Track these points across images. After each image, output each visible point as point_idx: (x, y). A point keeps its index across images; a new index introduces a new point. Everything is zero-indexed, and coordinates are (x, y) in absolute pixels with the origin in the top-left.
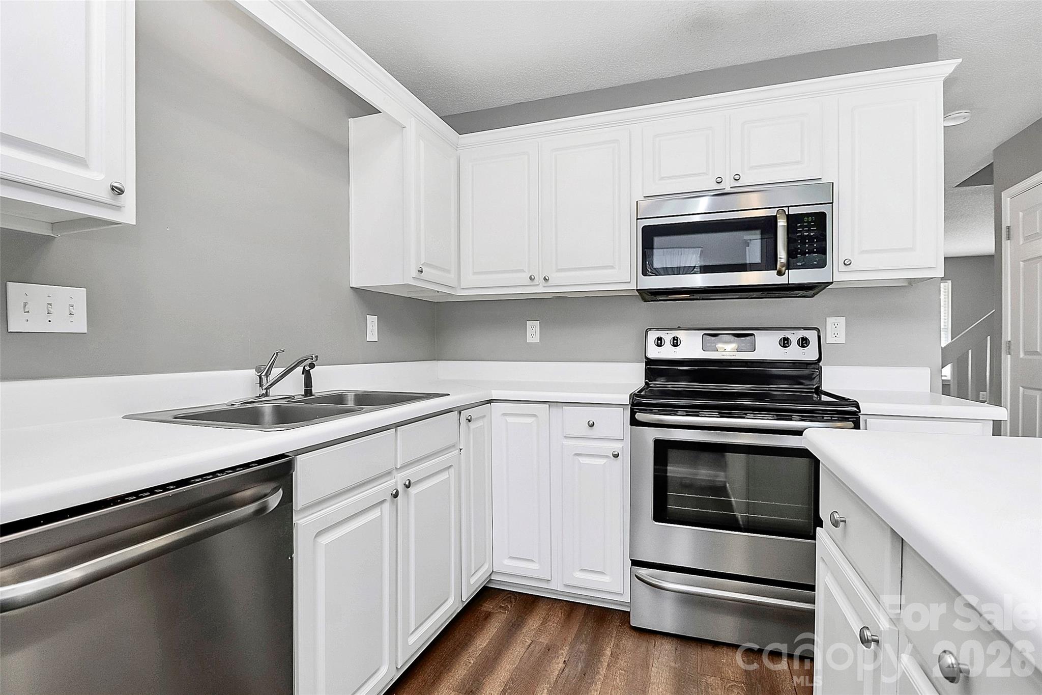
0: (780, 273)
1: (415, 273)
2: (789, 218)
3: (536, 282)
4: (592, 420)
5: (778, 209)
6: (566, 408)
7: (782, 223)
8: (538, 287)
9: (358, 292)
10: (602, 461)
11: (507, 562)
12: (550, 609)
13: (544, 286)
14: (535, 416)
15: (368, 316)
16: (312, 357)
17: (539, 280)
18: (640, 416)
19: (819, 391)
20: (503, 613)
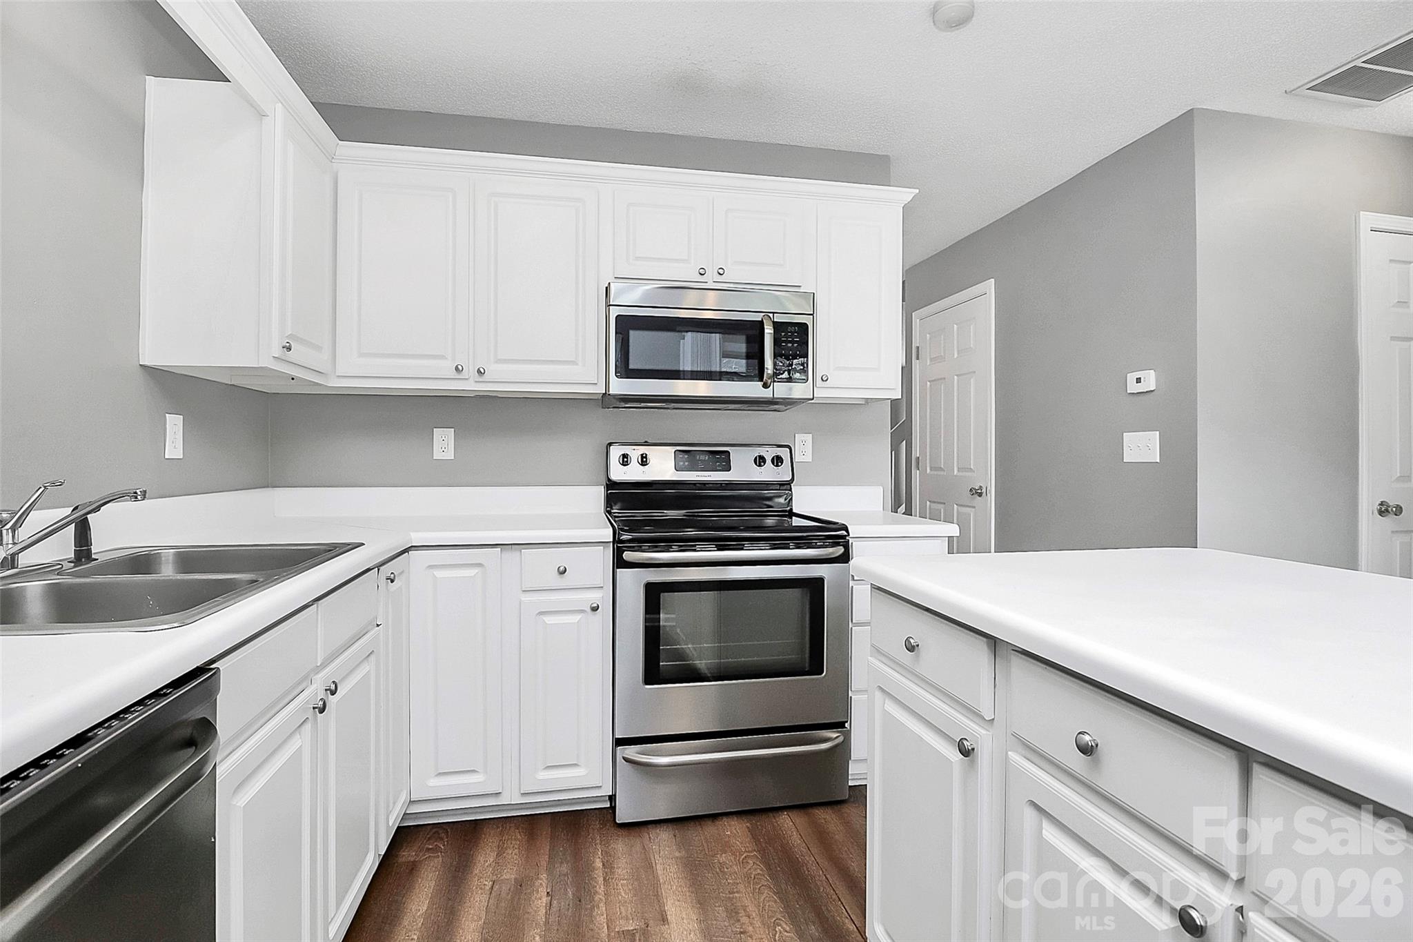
0: (766, 386)
1: (277, 351)
2: (778, 326)
3: (465, 374)
4: (563, 565)
5: (764, 314)
6: (526, 552)
7: (769, 330)
8: (466, 381)
9: (154, 374)
10: (575, 618)
11: (434, 782)
12: (501, 834)
13: (476, 382)
14: (480, 565)
15: (167, 415)
16: (136, 493)
17: (470, 371)
18: (628, 556)
19: (791, 514)
20: (435, 857)
